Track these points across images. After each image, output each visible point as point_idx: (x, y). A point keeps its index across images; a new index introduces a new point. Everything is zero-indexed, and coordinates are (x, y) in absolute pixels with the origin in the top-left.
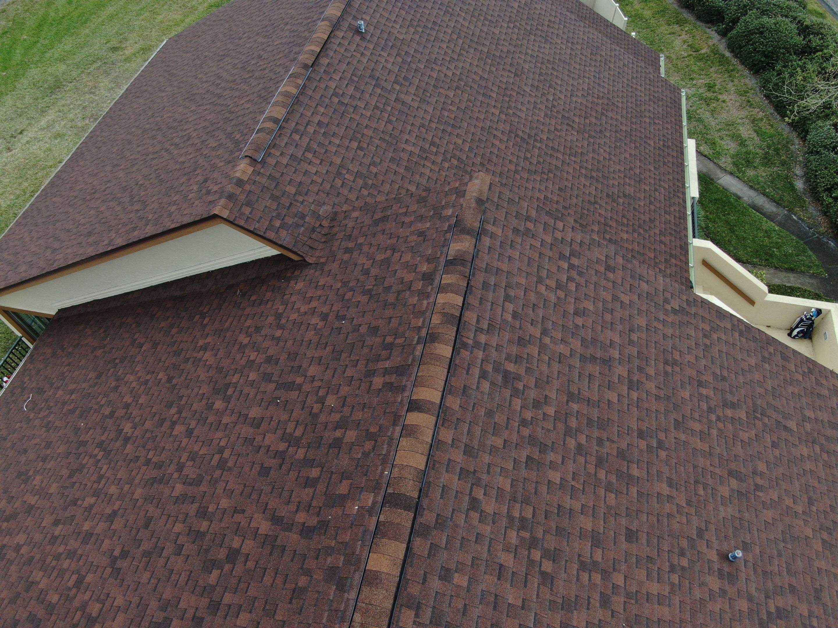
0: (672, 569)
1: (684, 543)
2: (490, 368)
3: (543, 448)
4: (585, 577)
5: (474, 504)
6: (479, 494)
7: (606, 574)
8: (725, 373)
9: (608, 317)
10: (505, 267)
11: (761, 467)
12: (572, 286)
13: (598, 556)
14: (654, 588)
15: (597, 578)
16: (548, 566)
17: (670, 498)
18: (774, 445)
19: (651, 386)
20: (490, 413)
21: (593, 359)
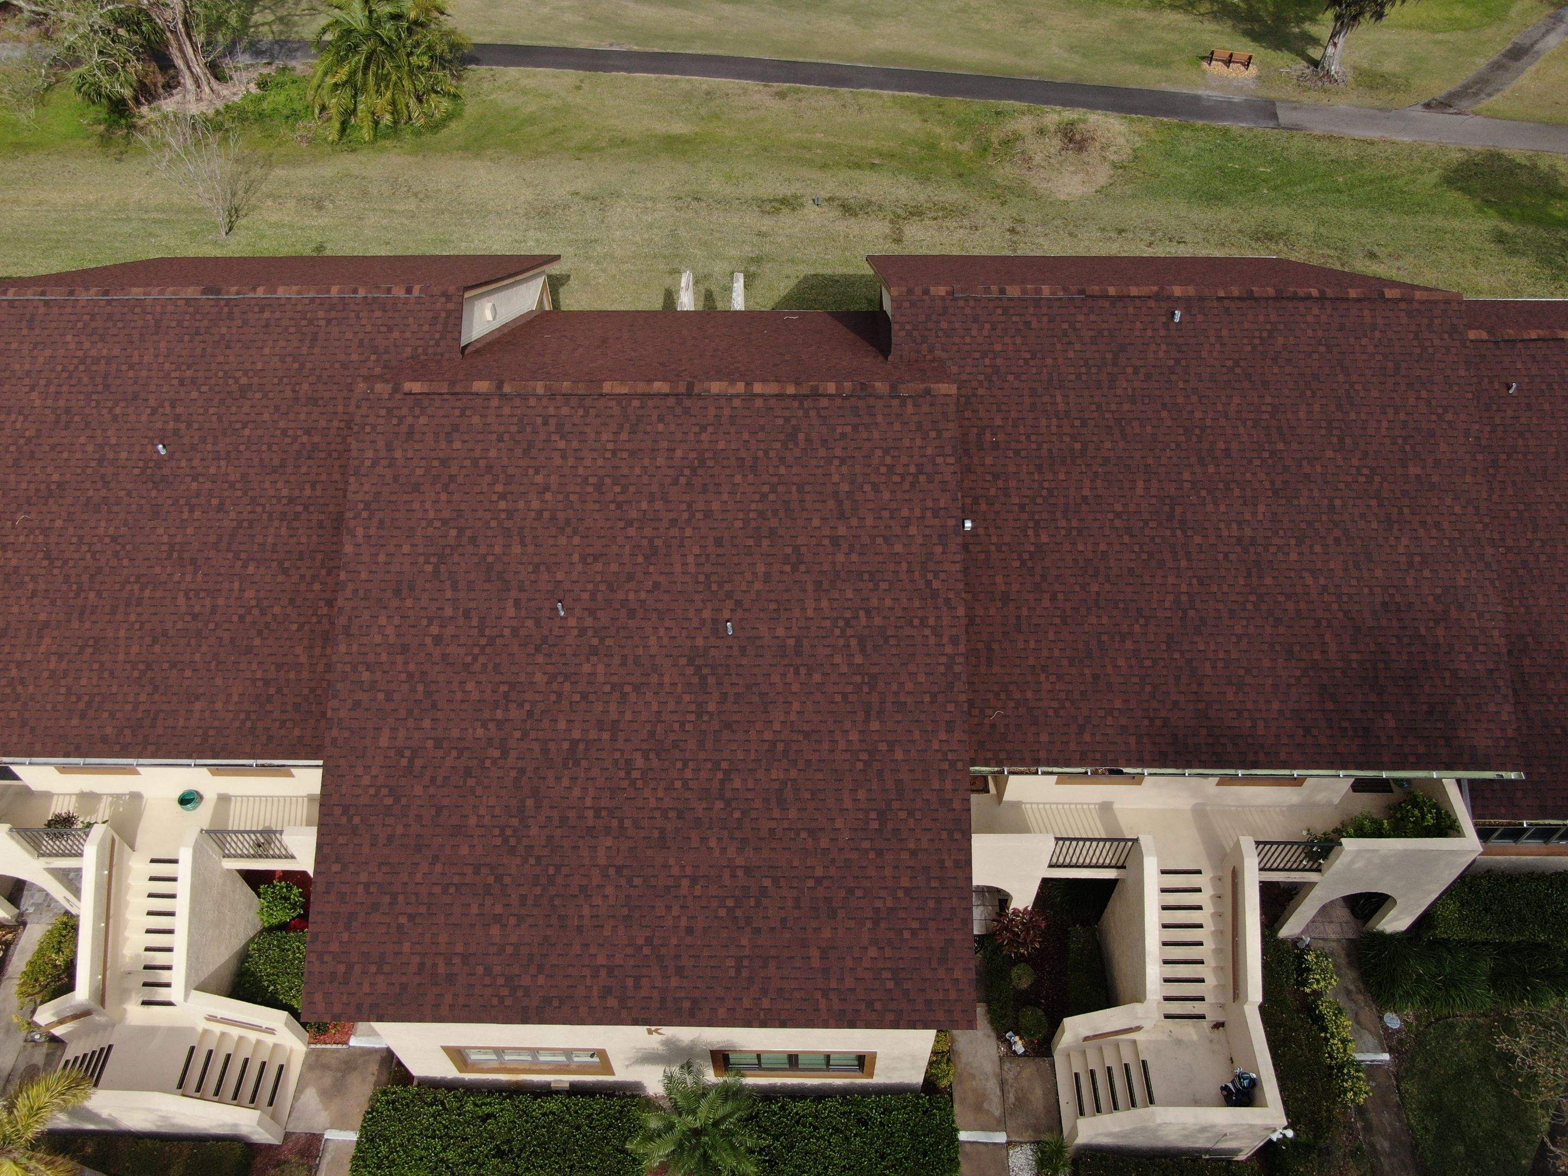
0: (707, 576)
1: (727, 587)
2: (794, 422)
3: (754, 469)
4: (684, 506)
5: (704, 428)
6: (710, 429)
7: (688, 521)
8: (892, 642)
9: (886, 514)
10: (880, 419)
11: (817, 677)
12: (897, 479)
13: (699, 516)
14: (690, 559)
15: (685, 516)
16: (683, 480)
17: (755, 574)
18: (845, 696)
19: (840, 558)
20: (762, 428)
21: (840, 503)
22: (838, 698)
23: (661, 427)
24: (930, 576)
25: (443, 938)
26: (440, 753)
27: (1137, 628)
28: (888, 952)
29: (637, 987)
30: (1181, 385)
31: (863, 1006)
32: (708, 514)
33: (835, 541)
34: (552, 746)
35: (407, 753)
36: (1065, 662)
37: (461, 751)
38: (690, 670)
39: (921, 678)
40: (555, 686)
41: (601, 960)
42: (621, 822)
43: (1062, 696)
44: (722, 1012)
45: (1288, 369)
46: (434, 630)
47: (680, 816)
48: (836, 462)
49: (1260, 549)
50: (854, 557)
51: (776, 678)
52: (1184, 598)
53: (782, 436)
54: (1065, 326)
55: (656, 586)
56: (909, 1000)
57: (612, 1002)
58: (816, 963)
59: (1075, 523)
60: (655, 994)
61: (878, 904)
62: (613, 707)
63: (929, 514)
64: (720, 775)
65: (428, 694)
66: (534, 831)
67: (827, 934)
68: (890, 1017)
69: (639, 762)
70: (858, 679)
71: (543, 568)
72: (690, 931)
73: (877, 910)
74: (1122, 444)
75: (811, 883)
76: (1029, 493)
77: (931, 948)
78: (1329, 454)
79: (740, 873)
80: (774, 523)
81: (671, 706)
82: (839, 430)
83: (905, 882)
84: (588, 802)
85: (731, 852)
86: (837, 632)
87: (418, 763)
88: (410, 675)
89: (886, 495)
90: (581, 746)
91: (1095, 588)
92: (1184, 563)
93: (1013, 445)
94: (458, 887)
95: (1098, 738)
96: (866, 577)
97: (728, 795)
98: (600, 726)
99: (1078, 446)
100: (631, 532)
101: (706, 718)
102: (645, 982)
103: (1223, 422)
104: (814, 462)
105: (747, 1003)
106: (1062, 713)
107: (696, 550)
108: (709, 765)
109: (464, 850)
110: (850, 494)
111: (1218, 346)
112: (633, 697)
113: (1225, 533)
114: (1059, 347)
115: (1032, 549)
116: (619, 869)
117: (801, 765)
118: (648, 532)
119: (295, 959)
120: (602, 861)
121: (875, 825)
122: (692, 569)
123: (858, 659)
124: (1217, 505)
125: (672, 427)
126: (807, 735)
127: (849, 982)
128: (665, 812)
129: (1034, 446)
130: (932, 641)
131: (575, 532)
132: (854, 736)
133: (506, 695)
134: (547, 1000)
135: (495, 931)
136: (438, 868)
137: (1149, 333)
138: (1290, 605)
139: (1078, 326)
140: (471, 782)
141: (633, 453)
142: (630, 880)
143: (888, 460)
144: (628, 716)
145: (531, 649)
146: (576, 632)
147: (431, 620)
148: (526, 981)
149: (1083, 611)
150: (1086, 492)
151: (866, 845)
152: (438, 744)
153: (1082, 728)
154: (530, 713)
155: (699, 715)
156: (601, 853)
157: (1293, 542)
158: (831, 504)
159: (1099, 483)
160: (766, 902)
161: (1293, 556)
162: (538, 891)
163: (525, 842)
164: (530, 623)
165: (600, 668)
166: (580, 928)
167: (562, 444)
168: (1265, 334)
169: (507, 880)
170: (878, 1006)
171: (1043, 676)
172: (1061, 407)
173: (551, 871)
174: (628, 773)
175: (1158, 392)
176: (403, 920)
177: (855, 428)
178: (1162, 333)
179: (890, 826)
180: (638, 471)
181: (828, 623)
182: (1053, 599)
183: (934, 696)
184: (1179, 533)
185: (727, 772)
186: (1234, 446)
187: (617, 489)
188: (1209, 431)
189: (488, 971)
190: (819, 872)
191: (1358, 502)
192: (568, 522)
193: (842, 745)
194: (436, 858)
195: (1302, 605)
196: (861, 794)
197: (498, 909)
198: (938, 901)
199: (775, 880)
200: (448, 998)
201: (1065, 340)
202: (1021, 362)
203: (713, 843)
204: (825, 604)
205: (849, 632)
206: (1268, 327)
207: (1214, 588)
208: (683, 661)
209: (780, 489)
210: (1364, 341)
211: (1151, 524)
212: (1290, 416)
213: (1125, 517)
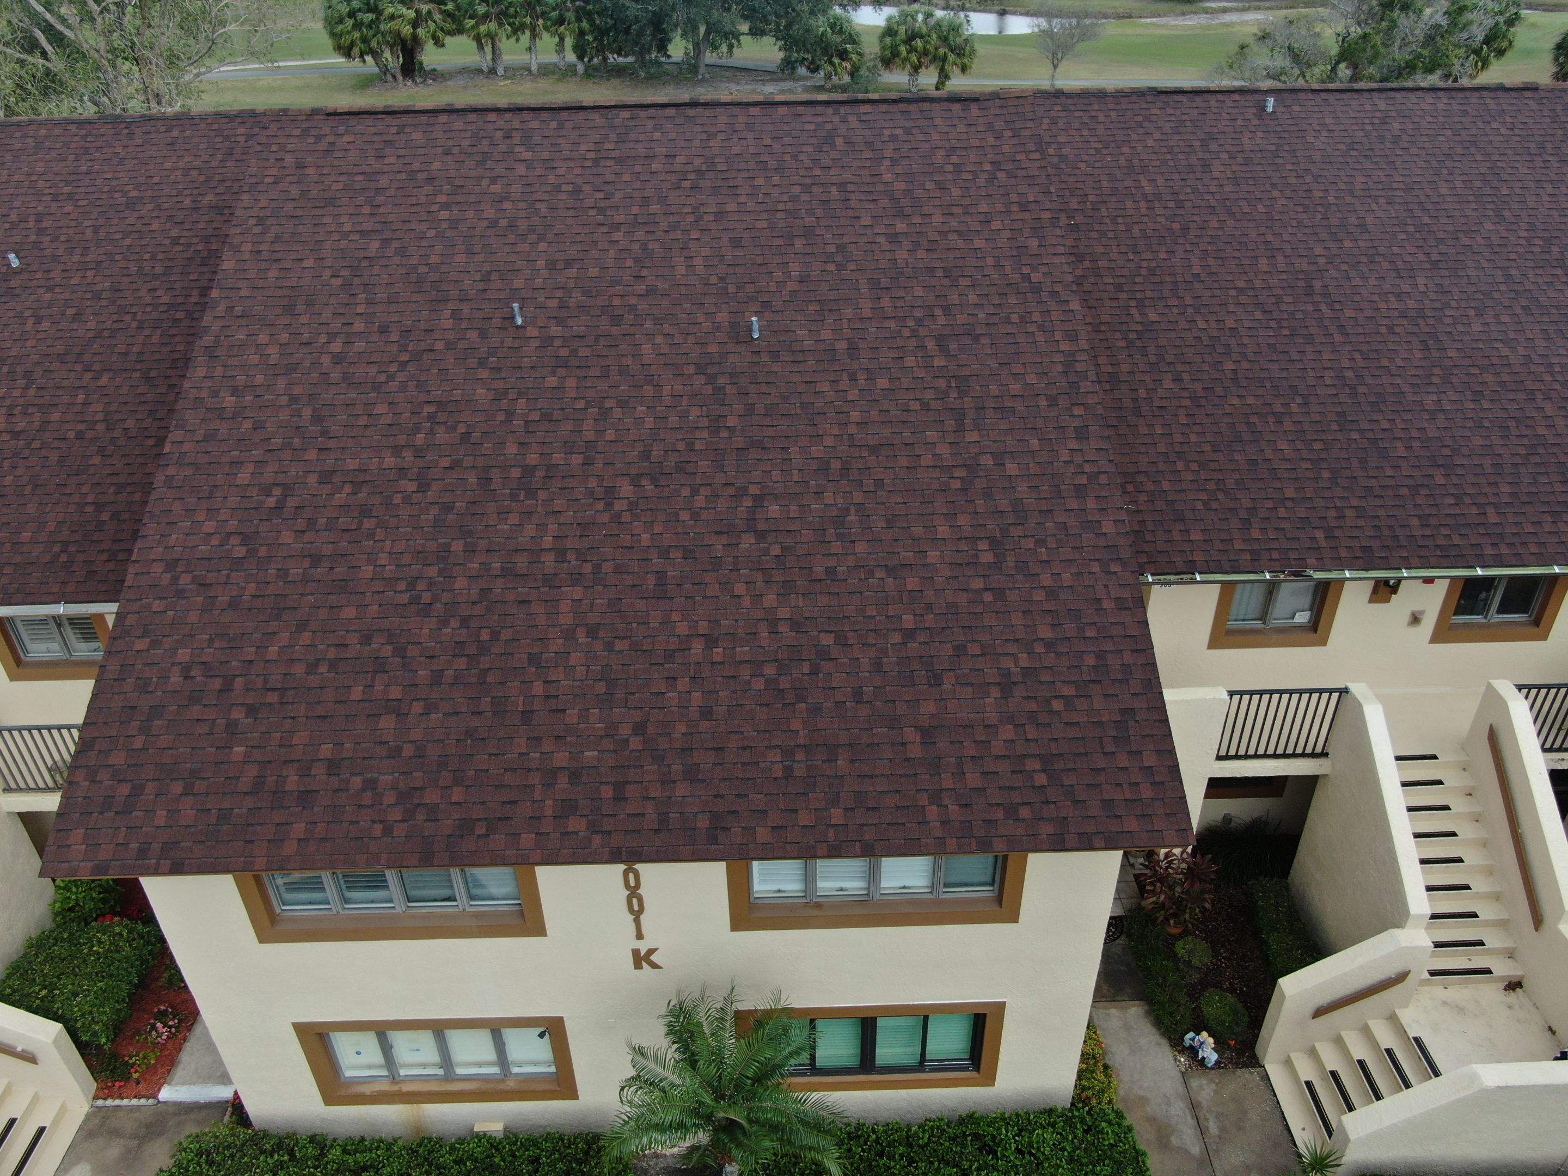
5: (711, 136)
17: (788, 275)
22: (915, 406)
23: (657, 135)
24: (1026, 270)
25: (300, 738)
26: (326, 489)
27: (1294, 408)
28: (1032, 733)
29: (620, 798)
30: (1289, 167)
31: (999, 814)
32: (720, 215)
33: (894, 238)
34: (495, 475)
35: (277, 491)
36: (1207, 448)
37: (357, 486)
38: (700, 380)
39: (1032, 379)
40: (504, 404)
41: (561, 759)
42: (597, 569)
43: (1211, 486)
44: (763, 834)
45: (1414, 151)
46: (336, 347)
47: (688, 553)
48: (887, 163)
49: (1431, 321)
50: (921, 254)
51: (825, 387)
52: (1349, 374)
53: (814, 141)
54: (1140, 119)
55: (651, 292)
56: (1075, 802)
57: (576, 824)
58: (915, 751)
59: (1188, 301)
60: (650, 808)
61: (1007, 663)
62: (588, 425)
63: (1015, 208)
64: (748, 503)
65: (317, 418)
66: (460, 583)
67: (928, 708)
68: (1046, 829)
69: (626, 489)
70: (942, 384)
71: (494, 276)
72: (706, 713)
73: (1007, 673)
74: (1231, 222)
75: (896, 638)
76: (1125, 272)
77: (1099, 724)
78: (1489, 226)
79: (783, 628)
80: (809, 221)
81: (673, 420)
82: (887, 132)
83: (1045, 632)
84: (548, 542)
85: (770, 599)
86: (906, 333)
87: (291, 503)
88: (294, 399)
89: (956, 192)
90: (540, 473)
91: (1229, 366)
92: (1338, 338)
93: (1097, 227)
94: (334, 665)
95: (1271, 535)
96: (940, 273)
97: (761, 526)
98: (569, 447)
99: (1176, 226)
100: (617, 236)
101: (724, 434)
102: (632, 791)
103: (1349, 200)
104: (855, 164)
105: (804, 818)
106: (1214, 505)
107: (706, 251)
108: (731, 491)
109: (349, 612)
110: (908, 192)
111: (1325, 134)
112: (617, 413)
113: (1382, 306)
114: (1135, 137)
115: (1139, 328)
116: (592, 632)
117: (868, 484)
118: (640, 234)
119: (89, 954)
120: (566, 619)
121: (987, 558)
122: (700, 269)
123: (939, 362)
124: (1363, 277)
125: (672, 136)
126: (874, 450)
127: (973, 779)
128: (664, 554)
129: (1122, 227)
130: (1040, 337)
131: (542, 238)
132: (944, 450)
133: (431, 417)
134: (466, 826)
135: (387, 723)
136: (306, 637)
137: (1240, 122)
138: (1489, 378)
139: (1153, 118)
140: (368, 524)
141: (620, 160)
142: (609, 646)
143: (954, 159)
144: (610, 435)
145: (472, 362)
146: (536, 343)
147: (332, 336)
148: (432, 797)
149: (1219, 390)
150: (1196, 270)
151: (978, 584)
152: (326, 477)
153: (1246, 521)
154: (466, 436)
155: (715, 431)
156: (565, 606)
157: (1472, 312)
158: (885, 202)
159: (1211, 261)
160: (827, 666)
161: (1477, 327)
162: (461, 663)
163: (446, 597)
164: (473, 335)
165: (571, 383)
166: (527, 715)
167: (528, 155)
168: (1376, 121)
169: (412, 651)
170: (1024, 812)
171: (1180, 465)
172: (1149, 189)
173: (485, 636)
174: (609, 505)
175: (1262, 175)
176: (238, 714)
177: (908, 132)
178: (1255, 122)
179: (1010, 561)
180: (626, 177)
181: (892, 324)
182: (1177, 379)
183: (1053, 401)
184: (1323, 308)
185: (759, 499)
186: (1369, 220)
187: (601, 195)
188: (1334, 208)
189: (371, 784)
190: (908, 621)
191: (1540, 272)
192: (532, 230)
193: (927, 460)
194: (302, 626)
195: (1505, 378)
196: (962, 520)
197: (395, 693)
198: (1101, 655)
199: (841, 639)
200: (299, 829)
201: (1141, 131)
202: (1092, 152)
203: (740, 589)
204: (886, 302)
205: (923, 332)
206: (1379, 114)
207: (1385, 362)
208: (691, 370)
209: (817, 190)
210: (1495, 125)
211: (1286, 299)
212: (1429, 192)
213: (1251, 293)
